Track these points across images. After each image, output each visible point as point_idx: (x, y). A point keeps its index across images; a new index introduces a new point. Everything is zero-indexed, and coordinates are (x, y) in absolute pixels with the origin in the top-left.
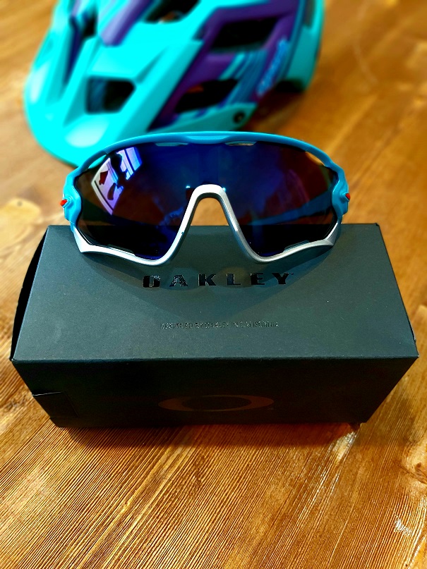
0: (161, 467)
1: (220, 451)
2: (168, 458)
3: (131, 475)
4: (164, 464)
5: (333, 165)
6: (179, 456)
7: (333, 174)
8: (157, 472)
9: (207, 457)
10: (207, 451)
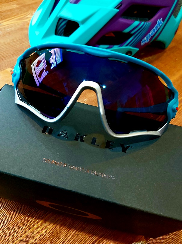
0: (34, 231)
1: (68, 231)
2: (39, 227)
3: (16, 230)
4: (36, 229)
5: (173, 88)
6: (45, 227)
7: (172, 94)
8: (31, 233)
9: (60, 232)
10: (61, 229)
